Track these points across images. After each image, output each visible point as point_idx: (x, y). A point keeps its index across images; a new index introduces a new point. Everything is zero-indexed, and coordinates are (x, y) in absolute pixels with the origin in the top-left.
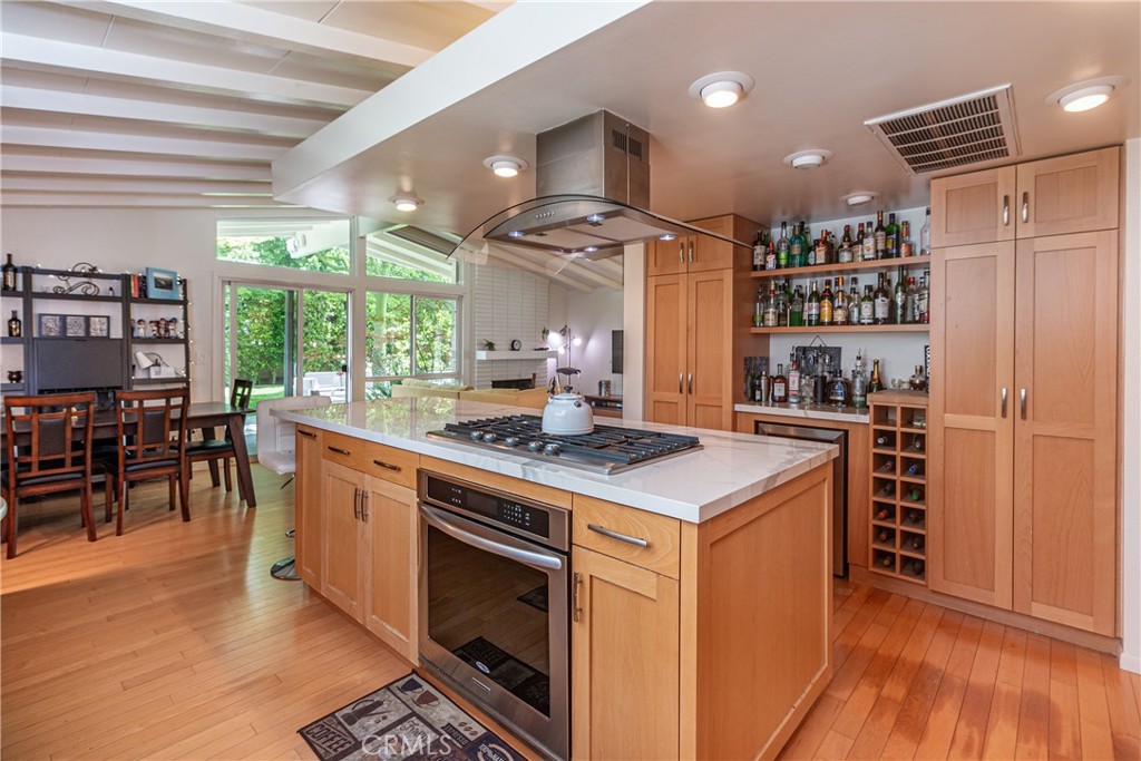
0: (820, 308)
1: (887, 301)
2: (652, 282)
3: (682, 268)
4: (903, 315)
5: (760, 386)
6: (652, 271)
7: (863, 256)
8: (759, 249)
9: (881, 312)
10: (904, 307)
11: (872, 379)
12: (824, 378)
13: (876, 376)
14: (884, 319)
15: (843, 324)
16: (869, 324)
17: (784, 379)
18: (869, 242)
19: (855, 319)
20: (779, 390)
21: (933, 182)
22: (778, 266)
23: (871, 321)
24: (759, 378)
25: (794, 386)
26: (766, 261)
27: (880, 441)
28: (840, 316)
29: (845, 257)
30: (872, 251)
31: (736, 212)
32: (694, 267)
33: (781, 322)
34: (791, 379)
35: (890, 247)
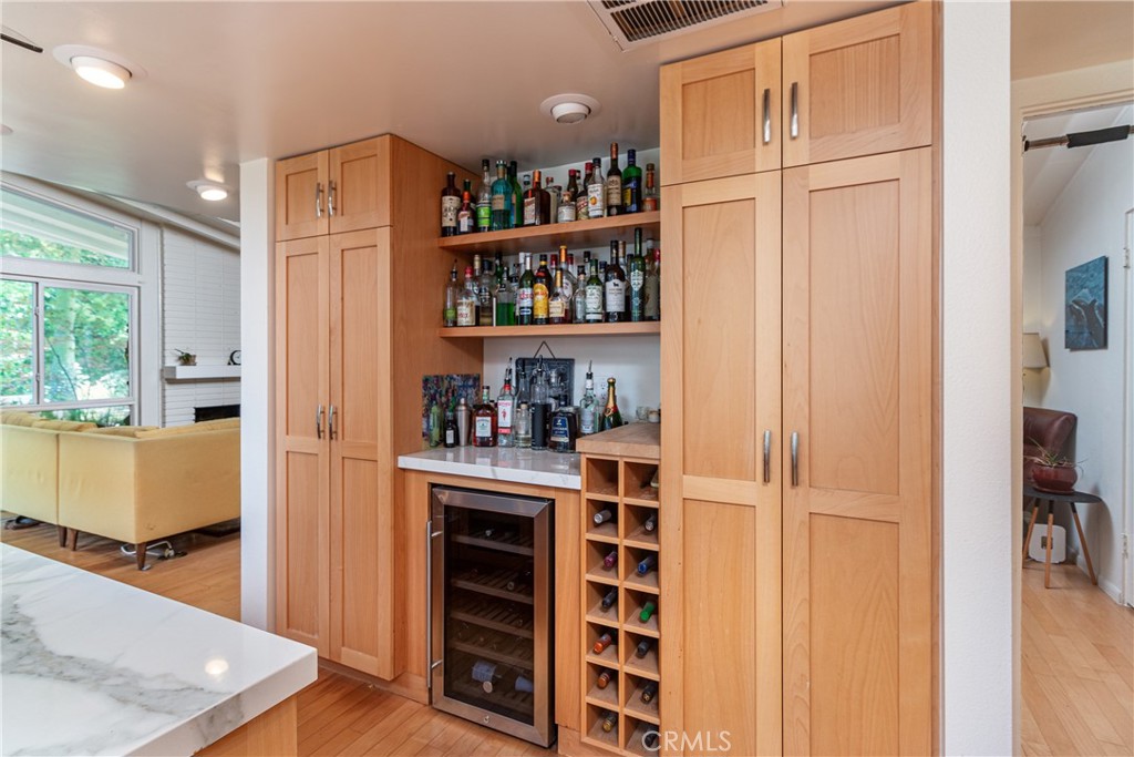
0: (533, 296)
1: (621, 285)
2: (282, 250)
3: (322, 227)
4: (642, 307)
5: (455, 421)
6: (283, 233)
7: (588, 213)
8: (450, 202)
9: (615, 304)
10: (642, 293)
11: (606, 410)
12: (546, 407)
13: (611, 405)
14: (619, 313)
15: (563, 321)
16: (598, 321)
17: (491, 410)
18: (595, 191)
19: (580, 316)
20: (483, 428)
21: (662, 68)
22: (475, 228)
23: (599, 317)
24: (455, 410)
25: (505, 421)
26: (458, 223)
27: (598, 518)
28: (558, 308)
29: (566, 214)
30: (599, 204)
31: (393, 132)
32: (340, 224)
33: (482, 320)
34: (501, 409)
35: (628, 202)
